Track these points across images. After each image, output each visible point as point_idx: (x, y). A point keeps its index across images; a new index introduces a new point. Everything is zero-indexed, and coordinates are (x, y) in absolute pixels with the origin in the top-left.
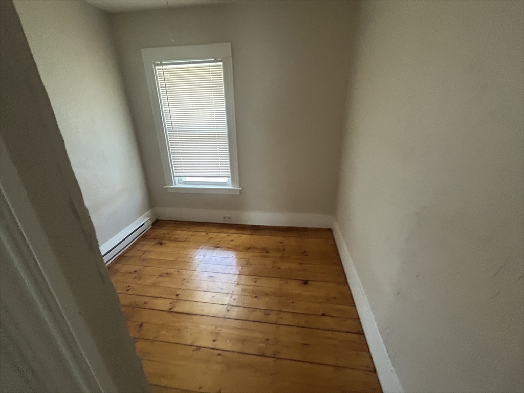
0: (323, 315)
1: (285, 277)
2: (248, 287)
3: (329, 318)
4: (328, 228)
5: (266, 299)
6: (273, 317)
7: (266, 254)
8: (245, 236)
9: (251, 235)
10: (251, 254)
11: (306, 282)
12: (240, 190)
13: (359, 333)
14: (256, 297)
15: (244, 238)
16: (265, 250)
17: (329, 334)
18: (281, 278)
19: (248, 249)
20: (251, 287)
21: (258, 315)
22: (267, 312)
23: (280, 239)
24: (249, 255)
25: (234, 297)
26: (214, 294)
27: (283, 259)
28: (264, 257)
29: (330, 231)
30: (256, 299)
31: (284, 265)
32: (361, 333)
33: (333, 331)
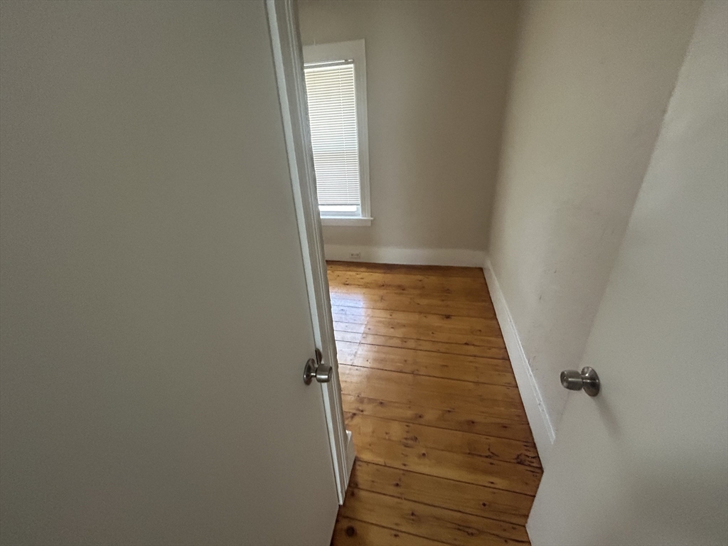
0: (466, 344)
1: (423, 312)
2: (384, 319)
3: (472, 347)
4: (478, 266)
5: (403, 330)
6: (411, 344)
7: (402, 291)
8: (377, 274)
9: (384, 273)
10: (385, 291)
11: (448, 317)
12: (372, 221)
13: (503, 359)
14: (392, 328)
15: (377, 276)
16: (401, 288)
17: (471, 359)
18: (420, 313)
19: (382, 286)
20: (387, 320)
21: (396, 342)
22: (404, 340)
23: (420, 277)
24: (382, 292)
25: (369, 327)
26: (347, 324)
27: (421, 296)
28: (401, 294)
29: (481, 269)
30: (392, 330)
31: (424, 302)
32: (507, 359)
33: (475, 356)
